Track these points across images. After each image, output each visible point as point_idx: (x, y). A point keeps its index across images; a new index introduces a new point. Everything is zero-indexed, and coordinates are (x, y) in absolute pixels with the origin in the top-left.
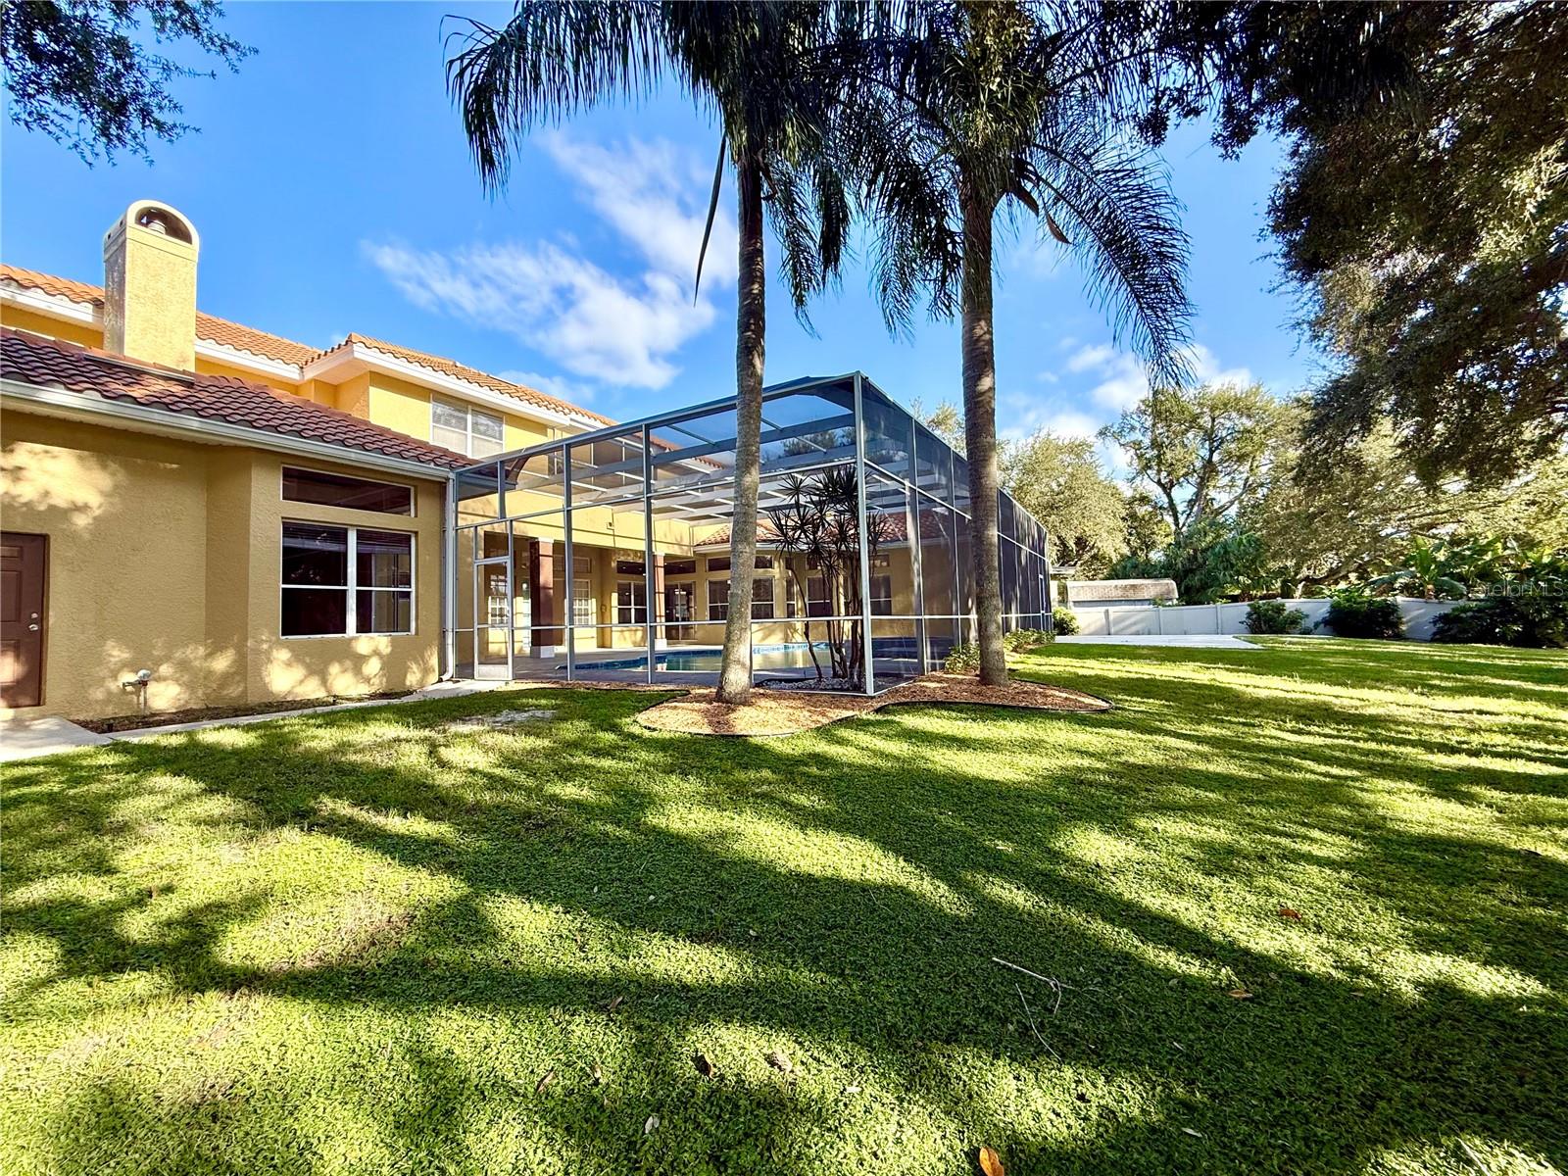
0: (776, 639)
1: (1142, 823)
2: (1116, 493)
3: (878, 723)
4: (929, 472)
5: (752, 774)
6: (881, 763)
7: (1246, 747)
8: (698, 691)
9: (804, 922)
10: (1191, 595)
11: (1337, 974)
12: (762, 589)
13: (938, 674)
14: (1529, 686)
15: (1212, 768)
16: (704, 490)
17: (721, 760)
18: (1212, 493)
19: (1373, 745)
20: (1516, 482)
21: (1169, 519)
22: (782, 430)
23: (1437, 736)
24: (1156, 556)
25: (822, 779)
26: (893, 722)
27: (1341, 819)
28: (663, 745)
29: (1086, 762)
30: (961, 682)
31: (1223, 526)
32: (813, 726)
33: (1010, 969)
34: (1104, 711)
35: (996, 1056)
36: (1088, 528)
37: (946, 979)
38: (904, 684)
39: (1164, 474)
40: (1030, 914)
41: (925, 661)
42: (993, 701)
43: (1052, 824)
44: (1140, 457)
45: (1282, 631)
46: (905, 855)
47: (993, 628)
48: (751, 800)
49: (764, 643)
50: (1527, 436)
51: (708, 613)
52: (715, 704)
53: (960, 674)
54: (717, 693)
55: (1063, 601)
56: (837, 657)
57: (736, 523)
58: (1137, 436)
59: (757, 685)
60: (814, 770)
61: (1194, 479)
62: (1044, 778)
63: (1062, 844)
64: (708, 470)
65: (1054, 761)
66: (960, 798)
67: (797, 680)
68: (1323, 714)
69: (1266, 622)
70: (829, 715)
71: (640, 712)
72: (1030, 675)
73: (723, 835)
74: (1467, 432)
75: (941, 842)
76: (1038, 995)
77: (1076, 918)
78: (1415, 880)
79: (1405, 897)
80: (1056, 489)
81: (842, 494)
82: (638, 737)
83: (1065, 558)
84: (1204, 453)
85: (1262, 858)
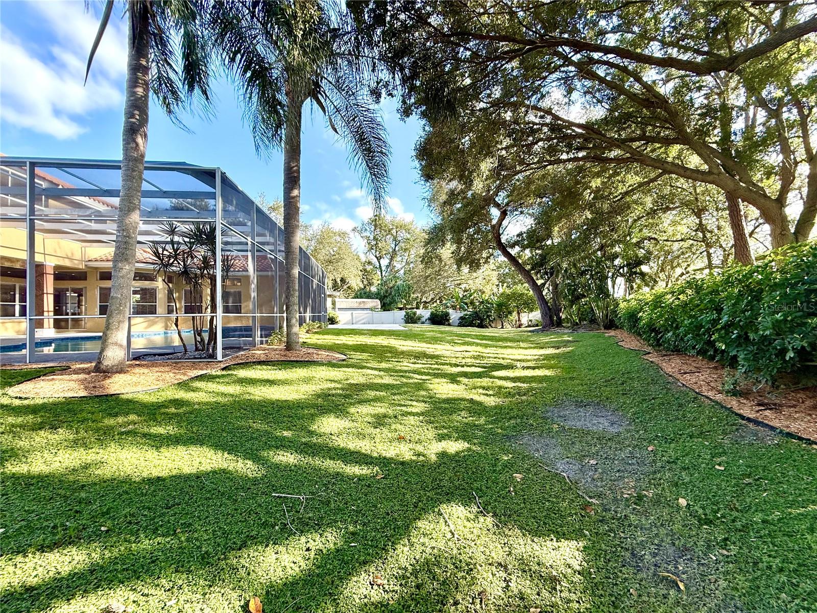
0: (159, 328)
1: (352, 410)
2: (358, 258)
3: (223, 376)
4: (263, 235)
5: (120, 420)
6: (220, 399)
7: (396, 371)
8: (78, 366)
9: (149, 509)
10: (386, 307)
11: (414, 458)
12: (148, 295)
13: (265, 346)
14: (479, 341)
15: (383, 381)
16: (97, 221)
17: (93, 413)
18: (395, 264)
19: (436, 366)
20: (481, 271)
21: (379, 273)
22: (165, 192)
23: (454, 361)
24: (374, 289)
25: (177, 415)
26: (232, 375)
27: (423, 396)
28: (34, 410)
29: (333, 385)
30: (276, 350)
31: (398, 278)
32: (176, 382)
33: (281, 497)
34: (343, 360)
35: (267, 546)
36: (345, 274)
37: (244, 514)
38: (242, 353)
39: (378, 253)
40: (295, 466)
41: (257, 339)
42: (292, 359)
43: (312, 417)
44: (369, 244)
45: (415, 323)
46: (229, 450)
47: (294, 321)
48: (117, 437)
49: (147, 330)
50: (483, 256)
51: (98, 310)
52: (93, 374)
53: (277, 345)
54: (95, 367)
55: (334, 308)
56: (199, 339)
57: (117, 248)
58: (368, 234)
59: (135, 359)
60: (173, 410)
61: (389, 256)
62: (312, 395)
63: (316, 427)
64: (101, 208)
65: (318, 386)
66: (266, 412)
67: (168, 354)
68: (424, 355)
69: (411, 319)
70: (189, 374)
71: (11, 386)
72: (313, 345)
73: (86, 467)
74: (469, 251)
75: (252, 438)
76: (293, 506)
77: (317, 462)
78: (441, 415)
79: (438, 422)
80: (333, 253)
81: (206, 239)
82: (7, 406)
83: (335, 287)
84: (393, 246)
85: (395, 417)
